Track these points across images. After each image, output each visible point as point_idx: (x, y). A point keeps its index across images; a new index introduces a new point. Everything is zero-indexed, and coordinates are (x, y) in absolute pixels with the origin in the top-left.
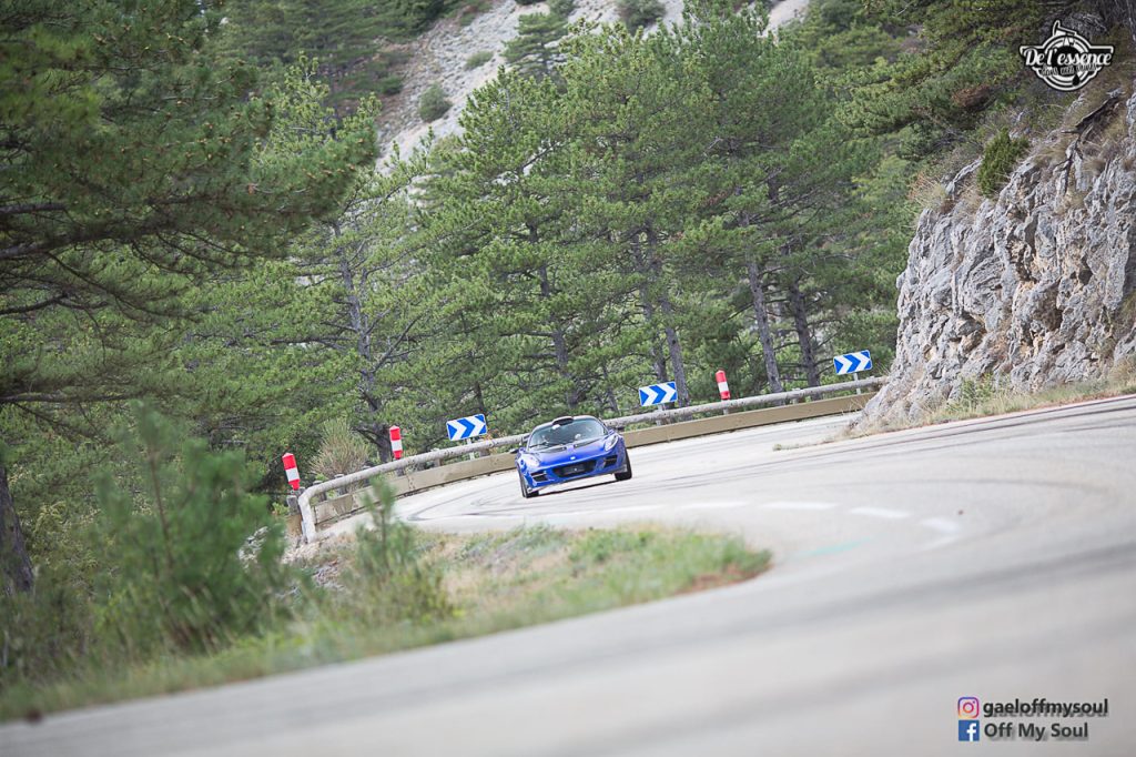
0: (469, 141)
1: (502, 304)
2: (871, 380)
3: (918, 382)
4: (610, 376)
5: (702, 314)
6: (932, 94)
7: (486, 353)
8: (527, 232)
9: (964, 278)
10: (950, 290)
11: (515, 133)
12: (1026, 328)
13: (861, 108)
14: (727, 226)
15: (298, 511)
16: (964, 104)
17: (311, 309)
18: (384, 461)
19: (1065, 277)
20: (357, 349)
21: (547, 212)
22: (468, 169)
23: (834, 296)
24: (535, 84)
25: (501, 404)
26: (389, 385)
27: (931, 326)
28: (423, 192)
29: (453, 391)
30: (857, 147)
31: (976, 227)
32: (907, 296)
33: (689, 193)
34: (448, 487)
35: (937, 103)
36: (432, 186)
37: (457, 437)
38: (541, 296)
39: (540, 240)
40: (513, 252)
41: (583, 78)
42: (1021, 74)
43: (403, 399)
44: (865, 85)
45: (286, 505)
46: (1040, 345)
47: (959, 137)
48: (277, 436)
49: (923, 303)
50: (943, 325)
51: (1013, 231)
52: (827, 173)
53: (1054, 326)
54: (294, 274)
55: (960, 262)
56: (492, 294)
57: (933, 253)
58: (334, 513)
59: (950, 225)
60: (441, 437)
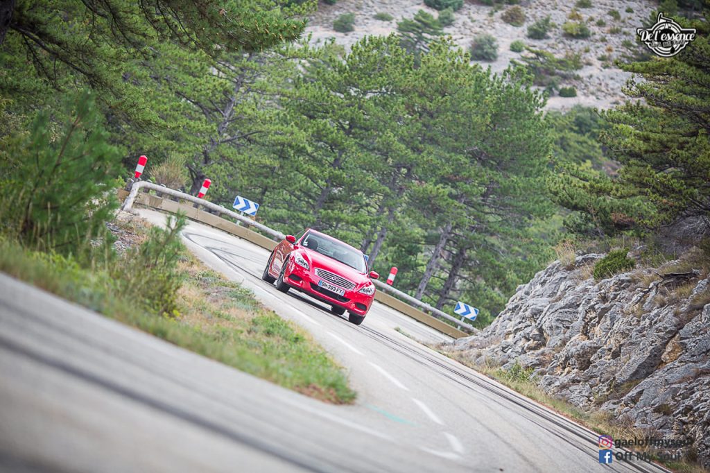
0: (350, 60)
1: (308, 155)
2: (470, 326)
3: (493, 347)
4: (337, 231)
5: (406, 232)
6: (604, 204)
7: (282, 173)
8: (347, 127)
9: (553, 310)
10: (542, 311)
11: (376, 72)
12: (567, 358)
13: (562, 185)
14: (451, 195)
15: (129, 190)
16: (616, 222)
17: (209, 89)
18: (191, 193)
19: (605, 347)
20: (218, 126)
21: (364, 124)
22: (340, 73)
23: (480, 269)
24: (404, 54)
25: (272, 204)
26: (221, 156)
27: (519, 323)
28: (308, 65)
29: (252, 182)
30: (546, 202)
31: (578, 288)
32: (518, 298)
33: (443, 165)
34: (215, 230)
35: (603, 210)
36: (315, 65)
37: (237, 207)
38: (331, 165)
39: (351, 136)
40: (332, 132)
41: (431, 69)
42: (656, 228)
43: (223, 167)
44: (572, 175)
45: (126, 181)
46: (568, 373)
47: (601, 236)
48: (144, 142)
49: (523, 308)
50: (526, 327)
51: (595, 304)
52: (521, 204)
53: (582, 368)
54: (212, 64)
55: (557, 301)
56: (307, 146)
57: (547, 286)
58: (147, 203)
59: (565, 278)
60: (229, 201)
